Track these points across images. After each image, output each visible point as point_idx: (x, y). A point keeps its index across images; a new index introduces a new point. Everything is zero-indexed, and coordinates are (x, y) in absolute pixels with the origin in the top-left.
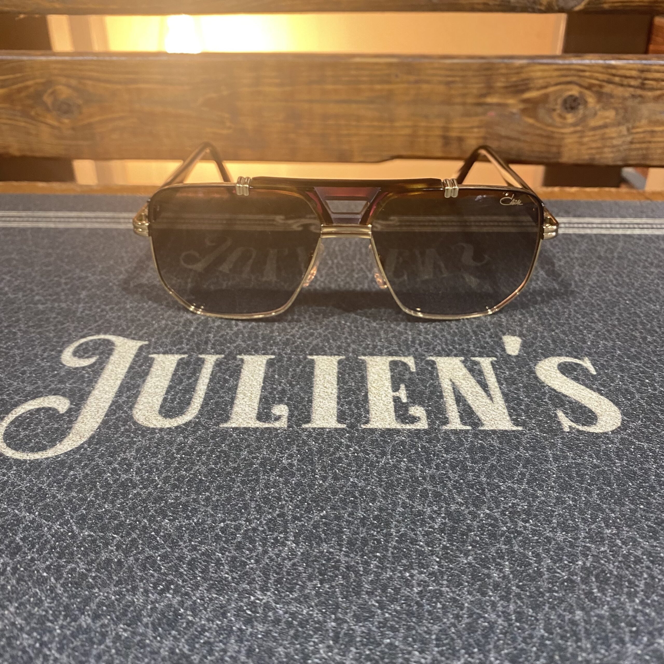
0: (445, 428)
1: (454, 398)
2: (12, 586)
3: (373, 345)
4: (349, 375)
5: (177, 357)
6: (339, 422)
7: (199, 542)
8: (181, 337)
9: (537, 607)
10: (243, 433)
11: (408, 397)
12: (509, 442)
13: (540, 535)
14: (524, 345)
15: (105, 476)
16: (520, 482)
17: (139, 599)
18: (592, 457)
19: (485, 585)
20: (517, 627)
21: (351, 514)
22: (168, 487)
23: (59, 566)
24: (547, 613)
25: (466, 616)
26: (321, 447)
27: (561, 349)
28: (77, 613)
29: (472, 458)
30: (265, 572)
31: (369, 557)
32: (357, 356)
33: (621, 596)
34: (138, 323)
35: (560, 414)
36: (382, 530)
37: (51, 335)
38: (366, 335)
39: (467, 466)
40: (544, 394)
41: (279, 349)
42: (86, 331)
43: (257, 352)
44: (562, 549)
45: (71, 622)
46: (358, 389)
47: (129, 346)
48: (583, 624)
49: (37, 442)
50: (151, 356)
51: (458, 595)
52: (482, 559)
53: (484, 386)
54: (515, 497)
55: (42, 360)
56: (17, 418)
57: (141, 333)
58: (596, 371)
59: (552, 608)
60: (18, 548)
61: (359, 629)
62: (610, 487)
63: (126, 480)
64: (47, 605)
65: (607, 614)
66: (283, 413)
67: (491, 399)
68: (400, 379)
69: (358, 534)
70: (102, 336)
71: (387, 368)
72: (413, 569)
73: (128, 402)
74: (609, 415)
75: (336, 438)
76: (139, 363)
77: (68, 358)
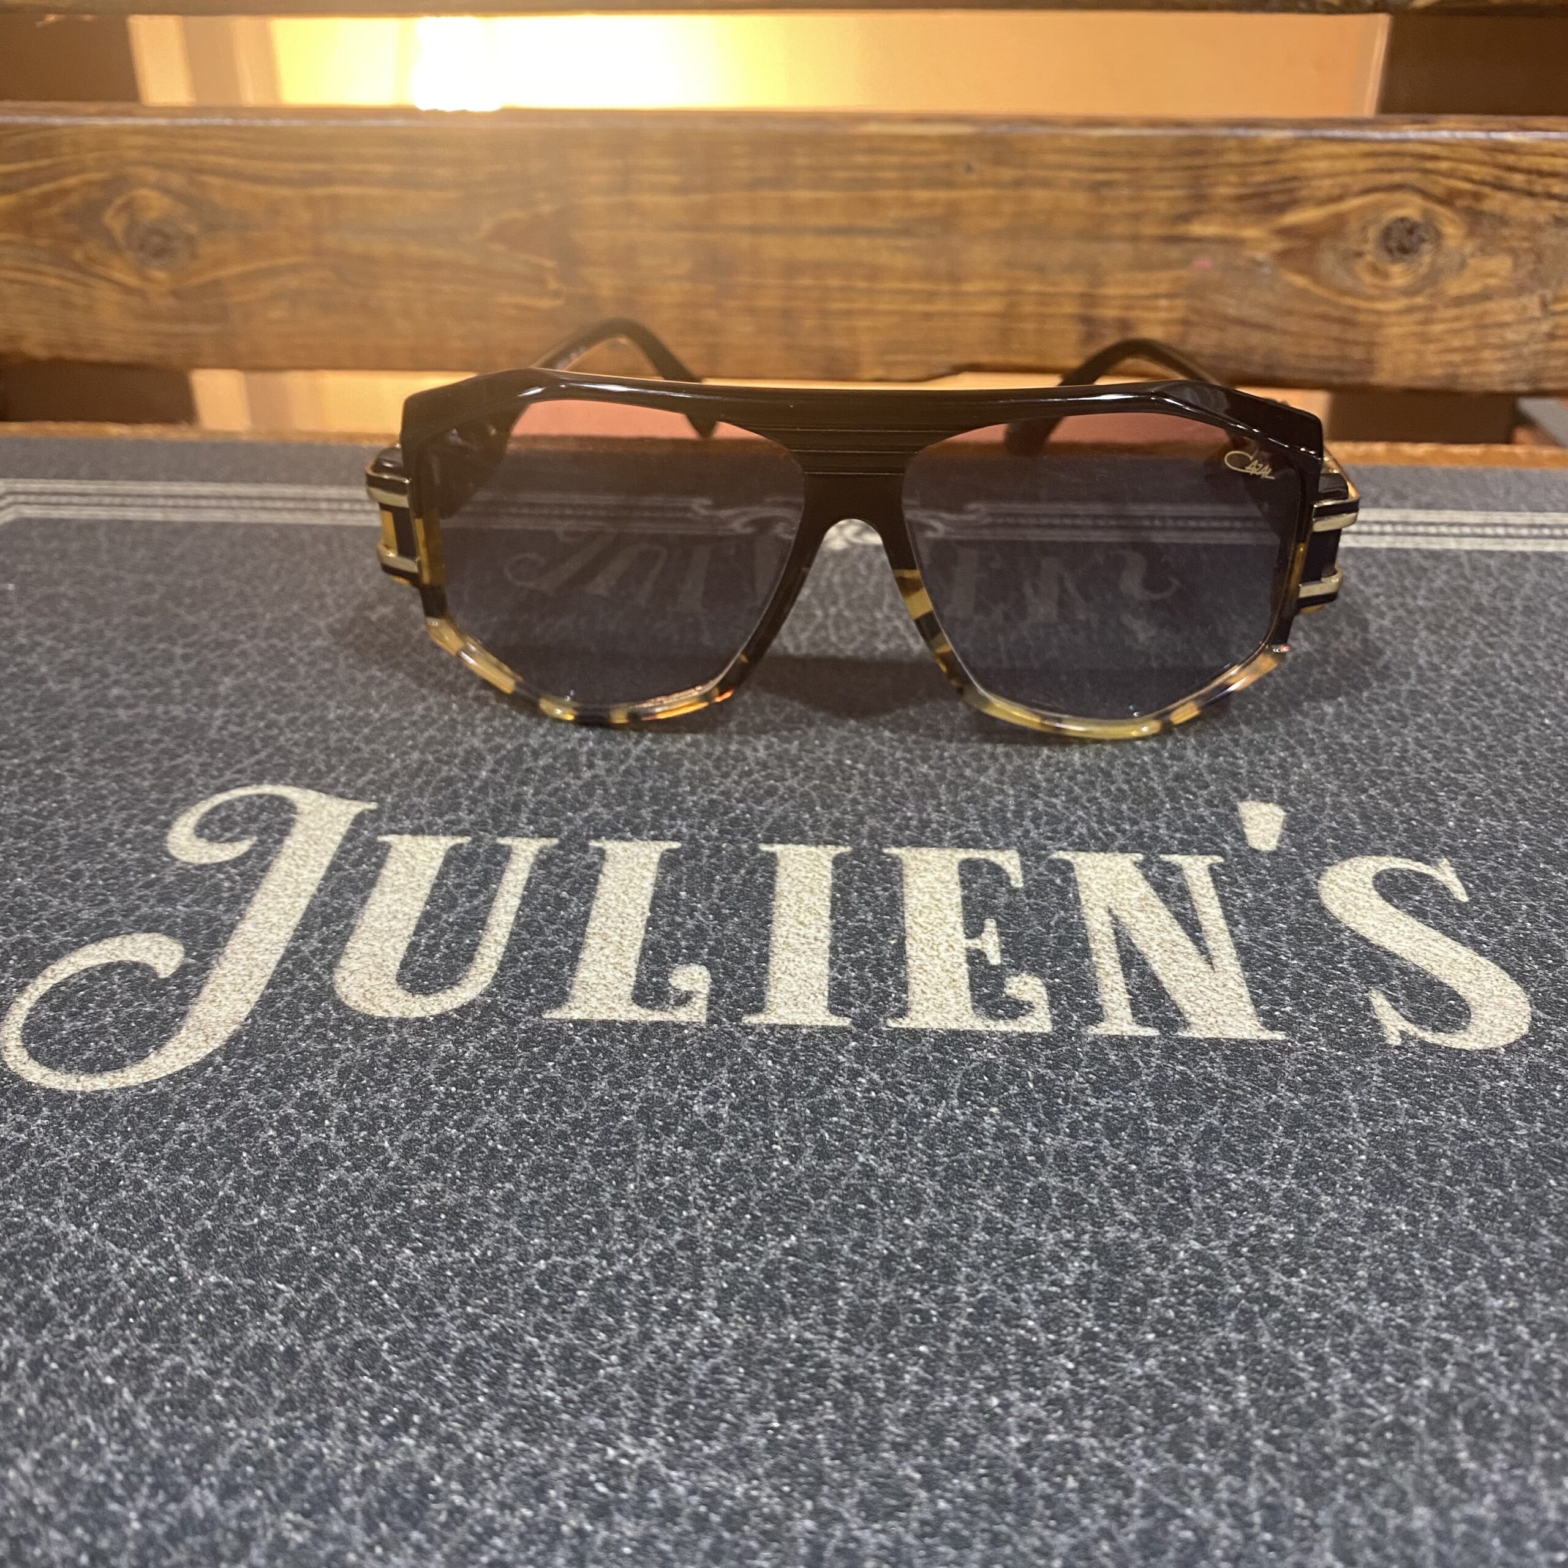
0: (1093, 1030)
1: (1116, 955)
2: (30, 1407)
3: (921, 820)
4: (861, 894)
5: (447, 842)
6: (833, 1011)
7: (484, 1308)
8: (456, 794)
9: (1315, 1494)
10: (600, 1035)
11: (1003, 951)
12: (1250, 1070)
13: (1325, 1306)
14: (1291, 826)
15: (263, 1137)
16: (1276, 1171)
17: (334, 1449)
18: (1457, 1113)
19: (1185, 1433)
20: (1265, 1543)
21: (858, 1246)
22: (413, 1168)
23: (144, 1360)
24: (1342, 1510)
25: (1137, 1512)
26: (788, 1074)
27: (1382, 838)
28: (182, 1479)
29: (1159, 1109)
30: (645, 1386)
31: (901, 1356)
32: (881, 846)
33: (1527, 1469)
34: (354, 756)
35: (1379, 1001)
36: (933, 1287)
37: (146, 784)
38: (903, 795)
39: (1146, 1131)
40: (1340, 948)
41: (690, 827)
42: (228, 775)
43: (637, 833)
44: (1380, 1345)
45: (166, 1503)
46: (883, 930)
47: (330, 814)
48: (1431, 1541)
49: (102, 1049)
50: (381, 839)
51: (1120, 1457)
52: (1180, 1368)
53: (1193, 929)
54: (1265, 1209)
55: (122, 844)
56: (56, 988)
57: (360, 783)
58: (1469, 894)
59: (1355, 1498)
60: (47, 1314)
61: (871, 1538)
62: (1503, 1188)
63: (313, 1147)
64: (110, 1457)
65: (1493, 1516)
66: (698, 987)
67: (1209, 961)
68: (985, 906)
69: (874, 1295)
70: (267, 789)
71: (952, 877)
72: (1009, 1388)
73: (323, 952)
74: (1500, 1004)
75: (825, 1052)
76: (354, 856)
77: (184, 842)
